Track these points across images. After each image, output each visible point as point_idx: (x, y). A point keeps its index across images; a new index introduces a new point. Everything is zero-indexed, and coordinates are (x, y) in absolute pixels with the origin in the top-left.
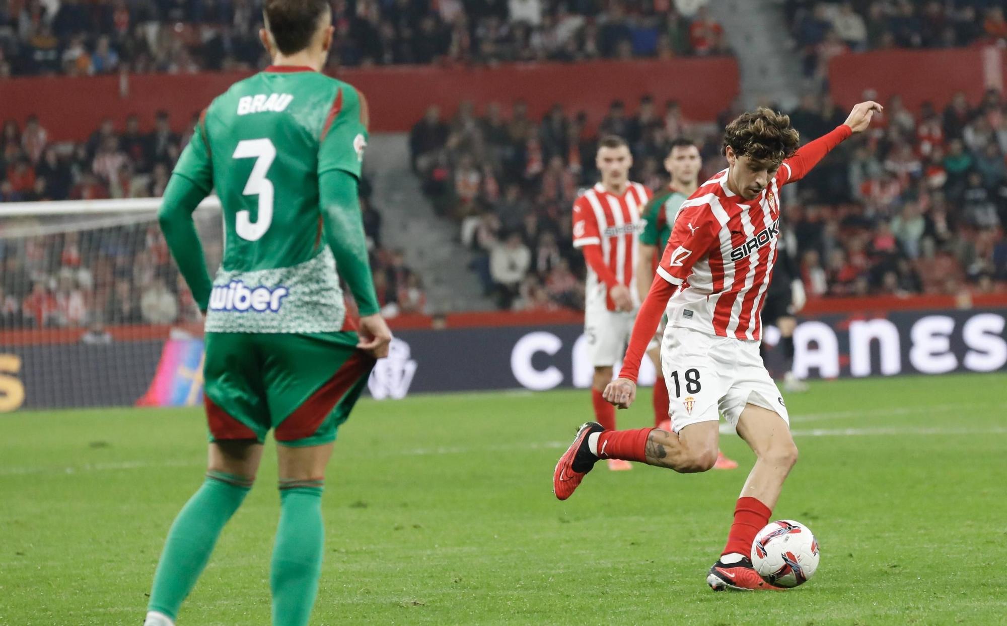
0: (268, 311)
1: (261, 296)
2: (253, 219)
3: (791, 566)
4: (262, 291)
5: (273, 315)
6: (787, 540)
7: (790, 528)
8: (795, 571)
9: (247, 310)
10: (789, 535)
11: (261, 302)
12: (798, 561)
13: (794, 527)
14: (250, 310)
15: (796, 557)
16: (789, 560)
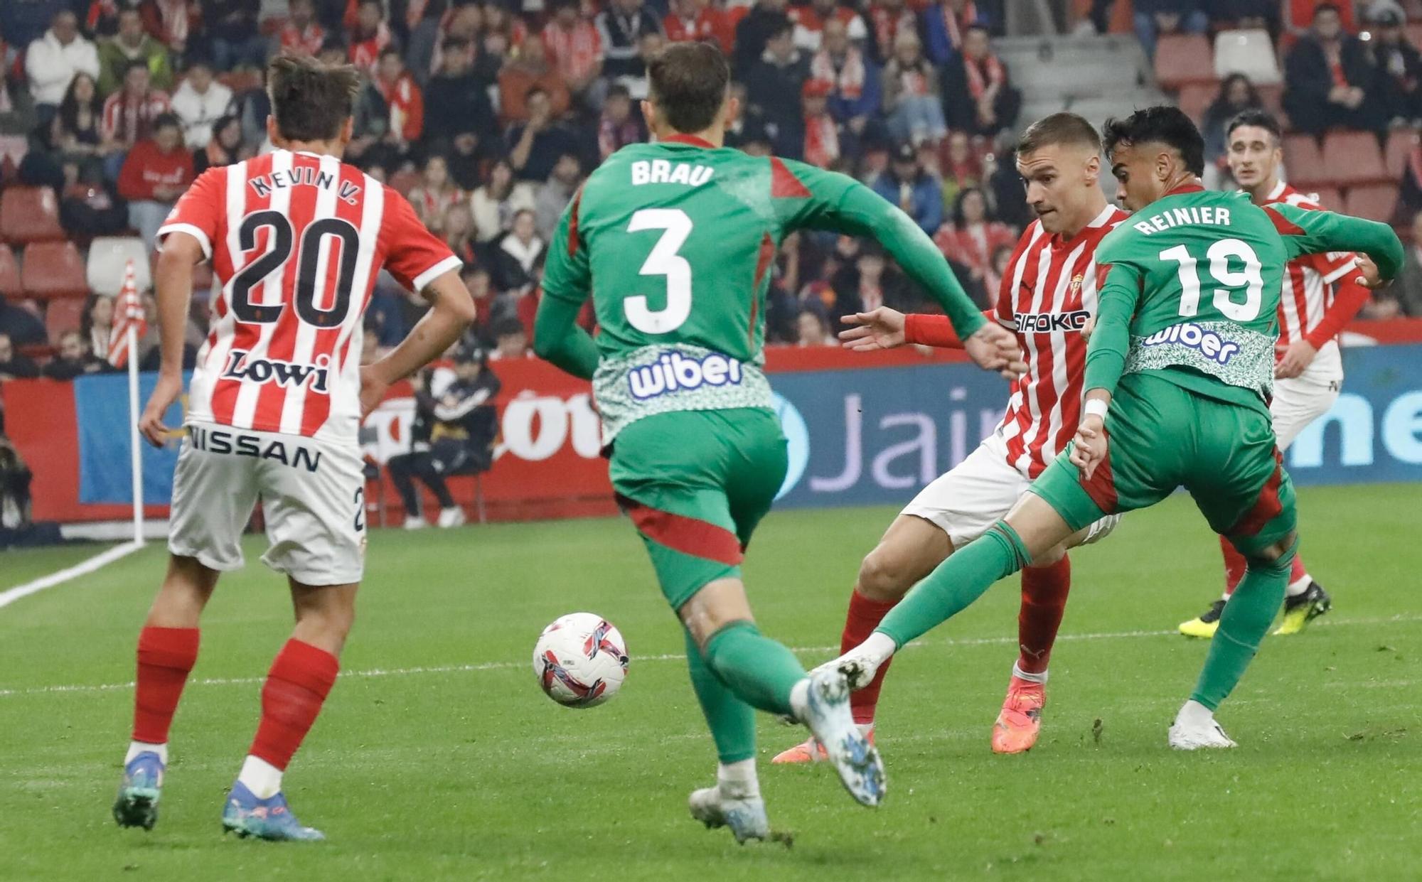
0: (729, 384)
1: (714, 366)
5: (736, 387)
6: (569, 662)
7: (551, 667)
8: (602, 635)
9: (699, 386)
10: (561, 662)
11: (717, 374)
12: (590, 636)
13: (546, 661)
14: (705, 385)
15: (586, 640)
16: (593, 648)
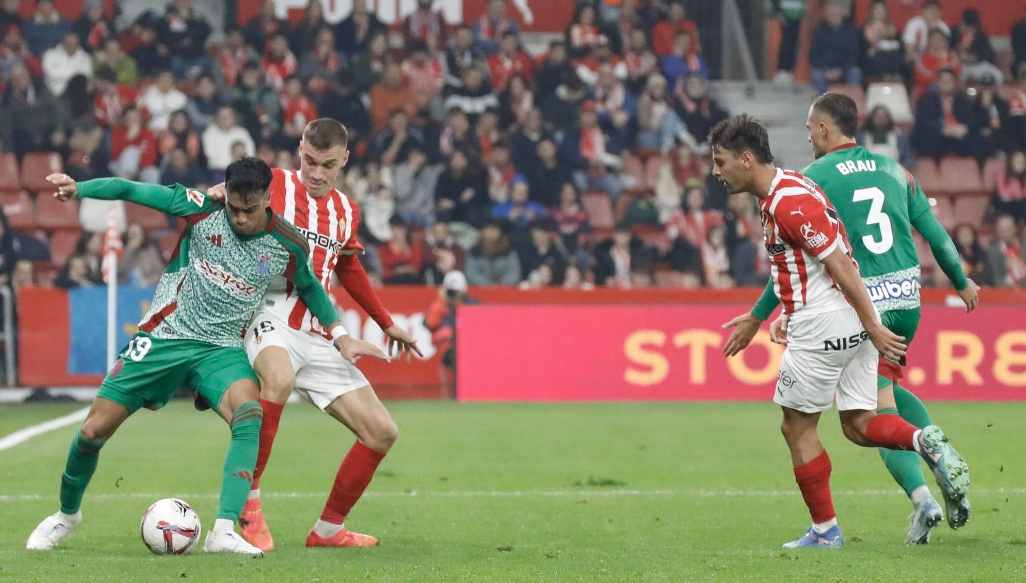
1: (907, 286)
2: (878, 239)
3: (169, 530)
4: (906, 283)
9: (901, 297)
11: (907, 290)
